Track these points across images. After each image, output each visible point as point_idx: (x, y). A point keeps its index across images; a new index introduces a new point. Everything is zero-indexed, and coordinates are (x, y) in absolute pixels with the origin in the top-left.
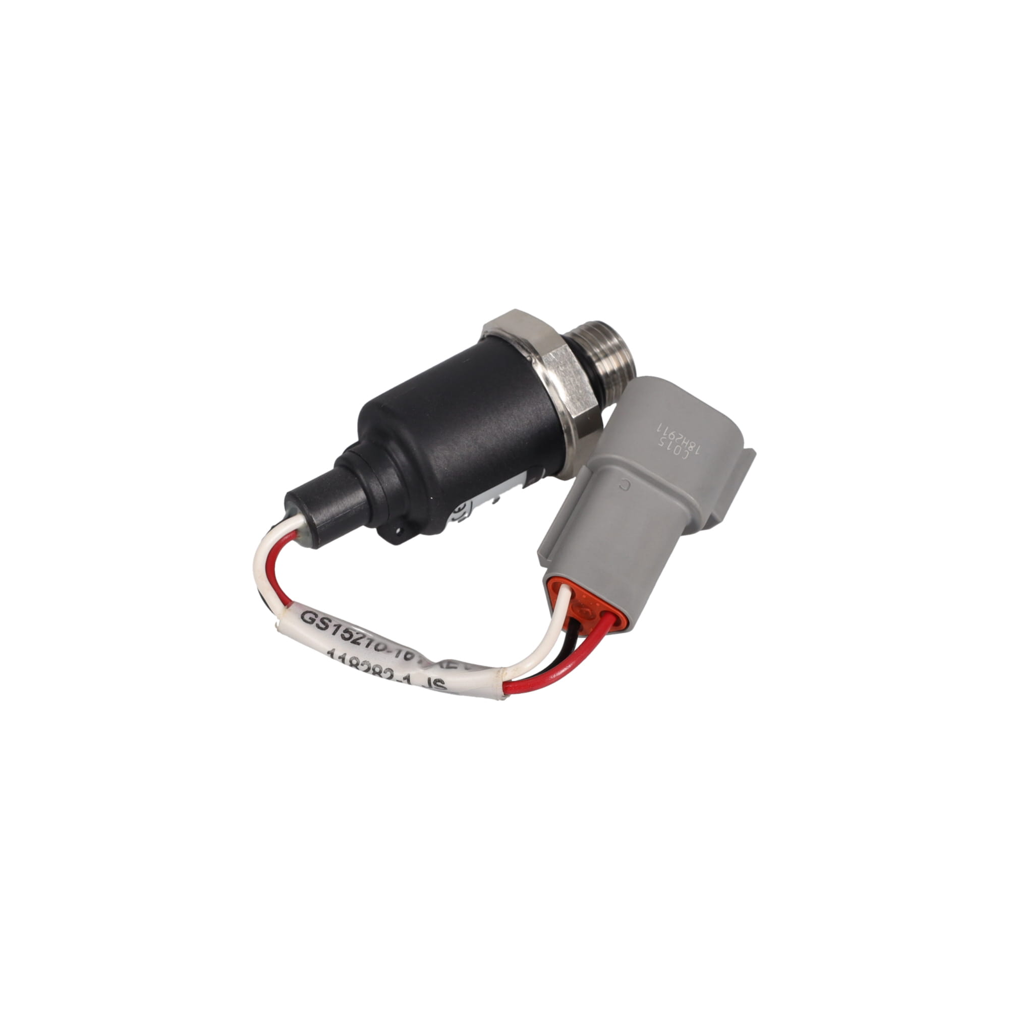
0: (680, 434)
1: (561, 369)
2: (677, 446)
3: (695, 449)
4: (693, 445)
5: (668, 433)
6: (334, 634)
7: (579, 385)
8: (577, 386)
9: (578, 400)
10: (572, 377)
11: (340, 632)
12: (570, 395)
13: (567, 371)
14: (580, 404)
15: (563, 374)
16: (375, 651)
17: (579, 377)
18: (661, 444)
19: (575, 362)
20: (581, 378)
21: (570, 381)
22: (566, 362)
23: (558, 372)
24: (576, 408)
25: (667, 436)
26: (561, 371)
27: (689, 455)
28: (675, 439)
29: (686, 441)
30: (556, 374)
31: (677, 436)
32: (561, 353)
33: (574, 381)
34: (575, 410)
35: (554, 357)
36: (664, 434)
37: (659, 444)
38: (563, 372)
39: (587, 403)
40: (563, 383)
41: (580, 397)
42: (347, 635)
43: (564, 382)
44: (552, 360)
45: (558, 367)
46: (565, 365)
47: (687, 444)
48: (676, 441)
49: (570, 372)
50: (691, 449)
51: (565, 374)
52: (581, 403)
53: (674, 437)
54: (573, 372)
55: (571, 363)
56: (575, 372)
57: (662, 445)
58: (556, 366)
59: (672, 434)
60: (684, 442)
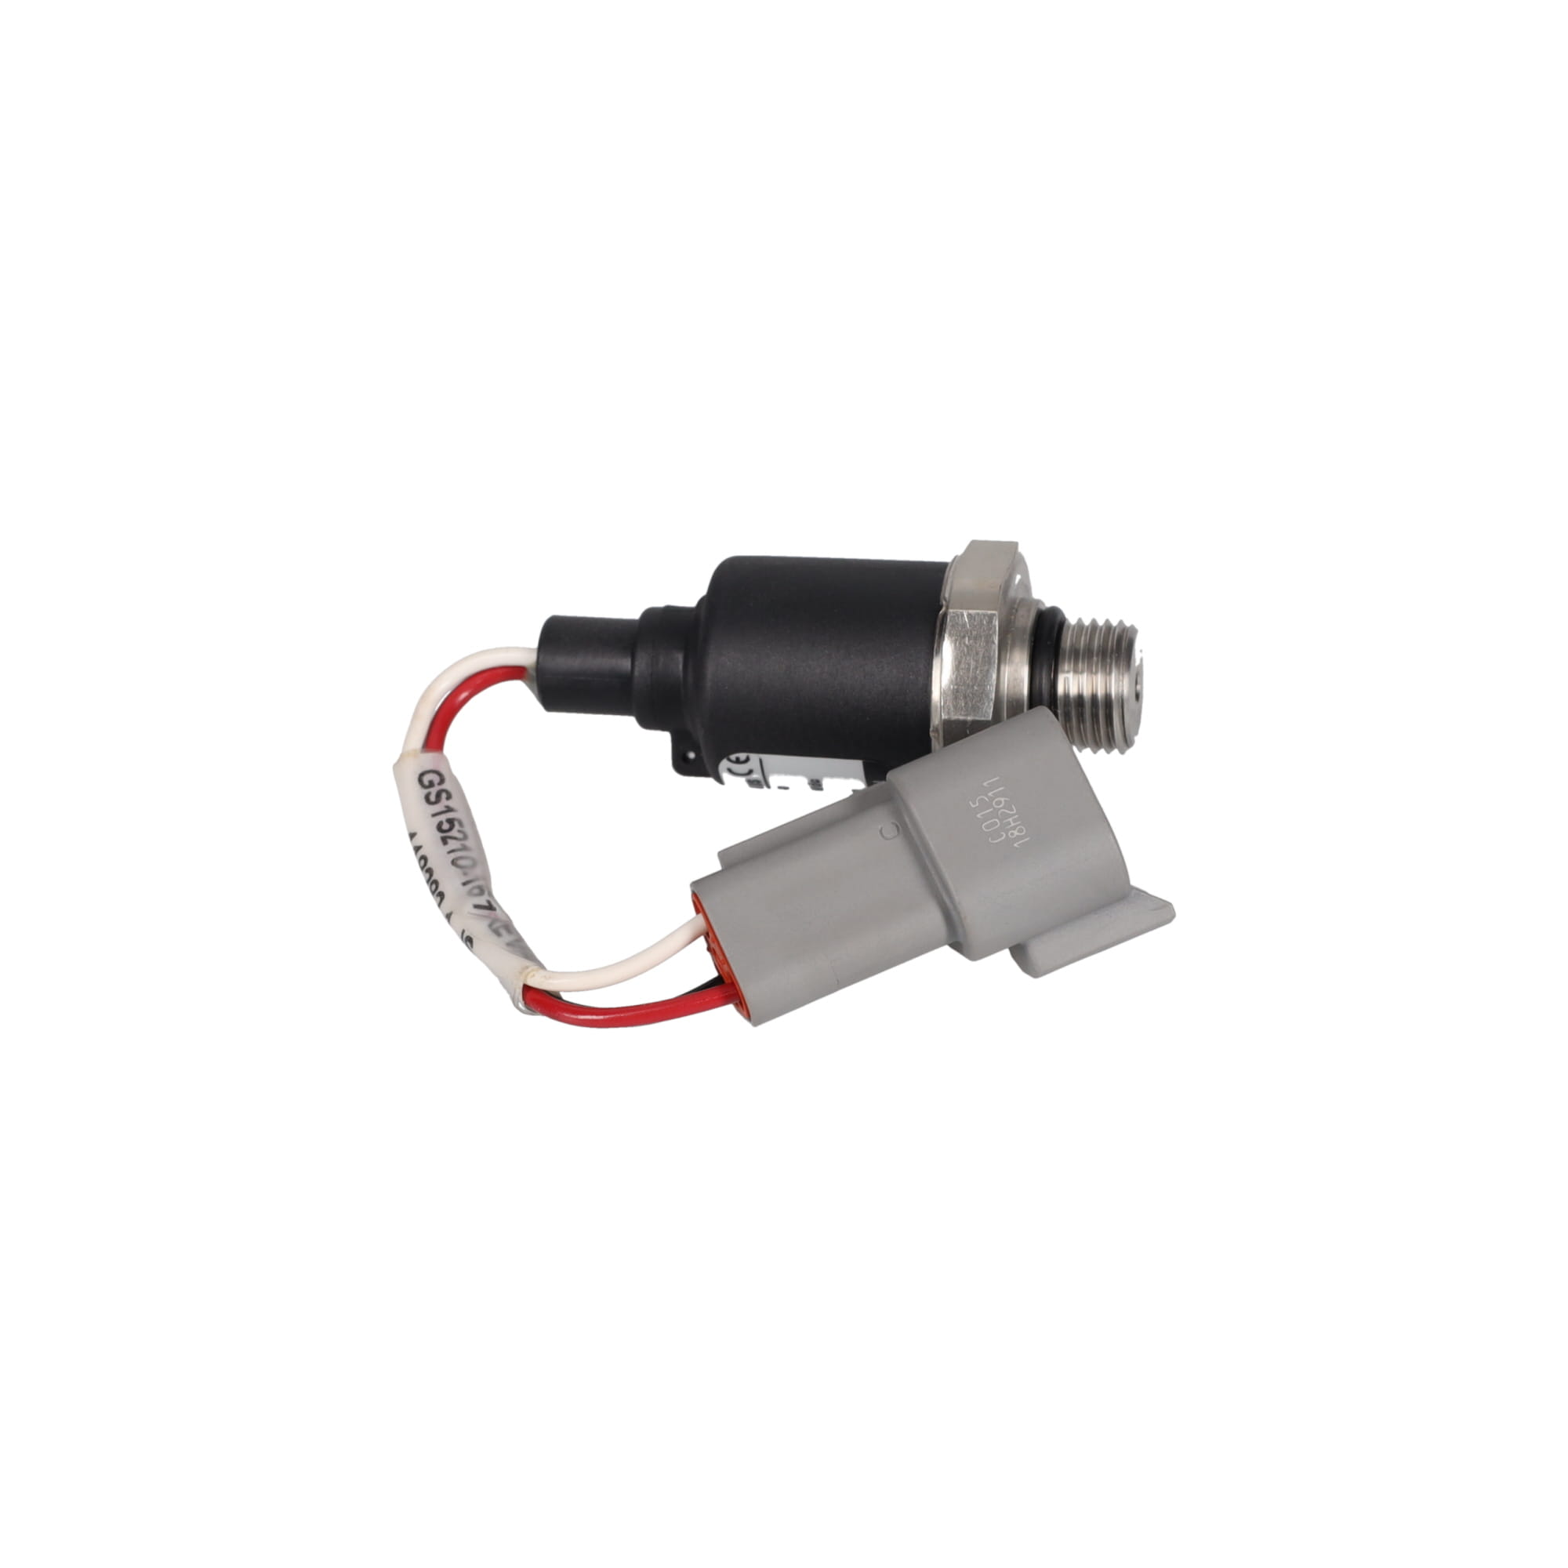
0: (1013, 807)
1: (967, 642)
2: (997, 820)
3: (1019, 838)
4: (1020, 831)
5: (996, 795)
6: (434, 815)
7: (979, 677)
8: (976, 678)
9: (965, 697)
10: (977, 661)
11: (443, 818)
12: (956, 684)
13: (974, 649)
14: (963, 705)
15: (966, 649)
16: (450, 865)
17: (986, 668)
18: (974, 804)
19: (993, 642)
20: (988, 671)
21: (969, 664)
22: (981, 637)
23: (960, 643)
24: (955, 707)
25: (992, 799)
26: (964, 643)
27: (1001, 842)
28: (1001, 808)
29: (1014, 821)
30: (955, 644)
31: (1008, 806)
32: (981, 620)
33: (976, 668)
34: (952, 709)
35: (967, 620)
36: (990, 794)
37: (971, 803)
38: (967, 647)
39: (975, 709)
40: (957, 663)
41: (971, 695)
42: (446, 826)
43: (960, 662)
44: (960, 622)
45: (964, 637)
46: (975, 639)
47: (1013, 824)
48: (999, 812)
49: (977, 654)
50: (1012, 834)
51: (968, 651)
52: (966, 703)
53: (1001, 806)
54: (981, 656)
55: (987, 642)
56: (984, 657)
57: (973, 806)
58: (962, 634)
59: (1003, 799)
60: (1010, 820)
